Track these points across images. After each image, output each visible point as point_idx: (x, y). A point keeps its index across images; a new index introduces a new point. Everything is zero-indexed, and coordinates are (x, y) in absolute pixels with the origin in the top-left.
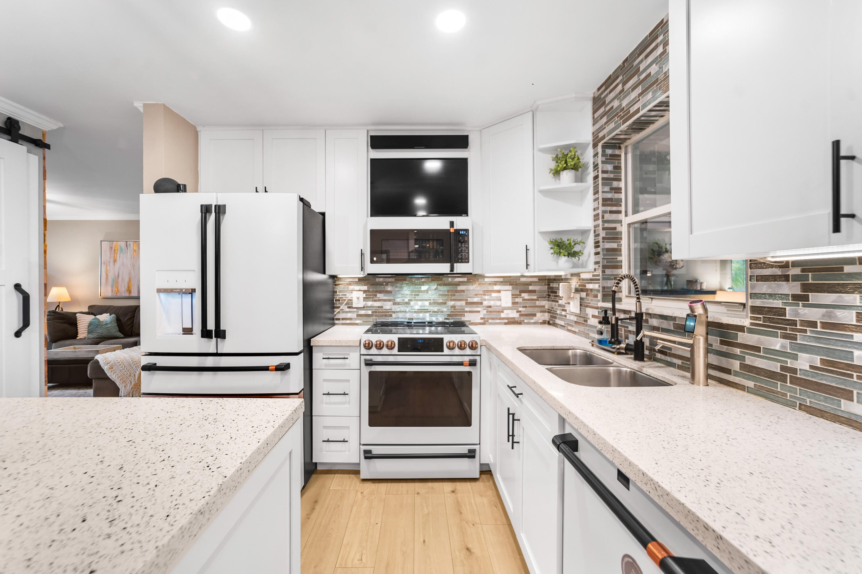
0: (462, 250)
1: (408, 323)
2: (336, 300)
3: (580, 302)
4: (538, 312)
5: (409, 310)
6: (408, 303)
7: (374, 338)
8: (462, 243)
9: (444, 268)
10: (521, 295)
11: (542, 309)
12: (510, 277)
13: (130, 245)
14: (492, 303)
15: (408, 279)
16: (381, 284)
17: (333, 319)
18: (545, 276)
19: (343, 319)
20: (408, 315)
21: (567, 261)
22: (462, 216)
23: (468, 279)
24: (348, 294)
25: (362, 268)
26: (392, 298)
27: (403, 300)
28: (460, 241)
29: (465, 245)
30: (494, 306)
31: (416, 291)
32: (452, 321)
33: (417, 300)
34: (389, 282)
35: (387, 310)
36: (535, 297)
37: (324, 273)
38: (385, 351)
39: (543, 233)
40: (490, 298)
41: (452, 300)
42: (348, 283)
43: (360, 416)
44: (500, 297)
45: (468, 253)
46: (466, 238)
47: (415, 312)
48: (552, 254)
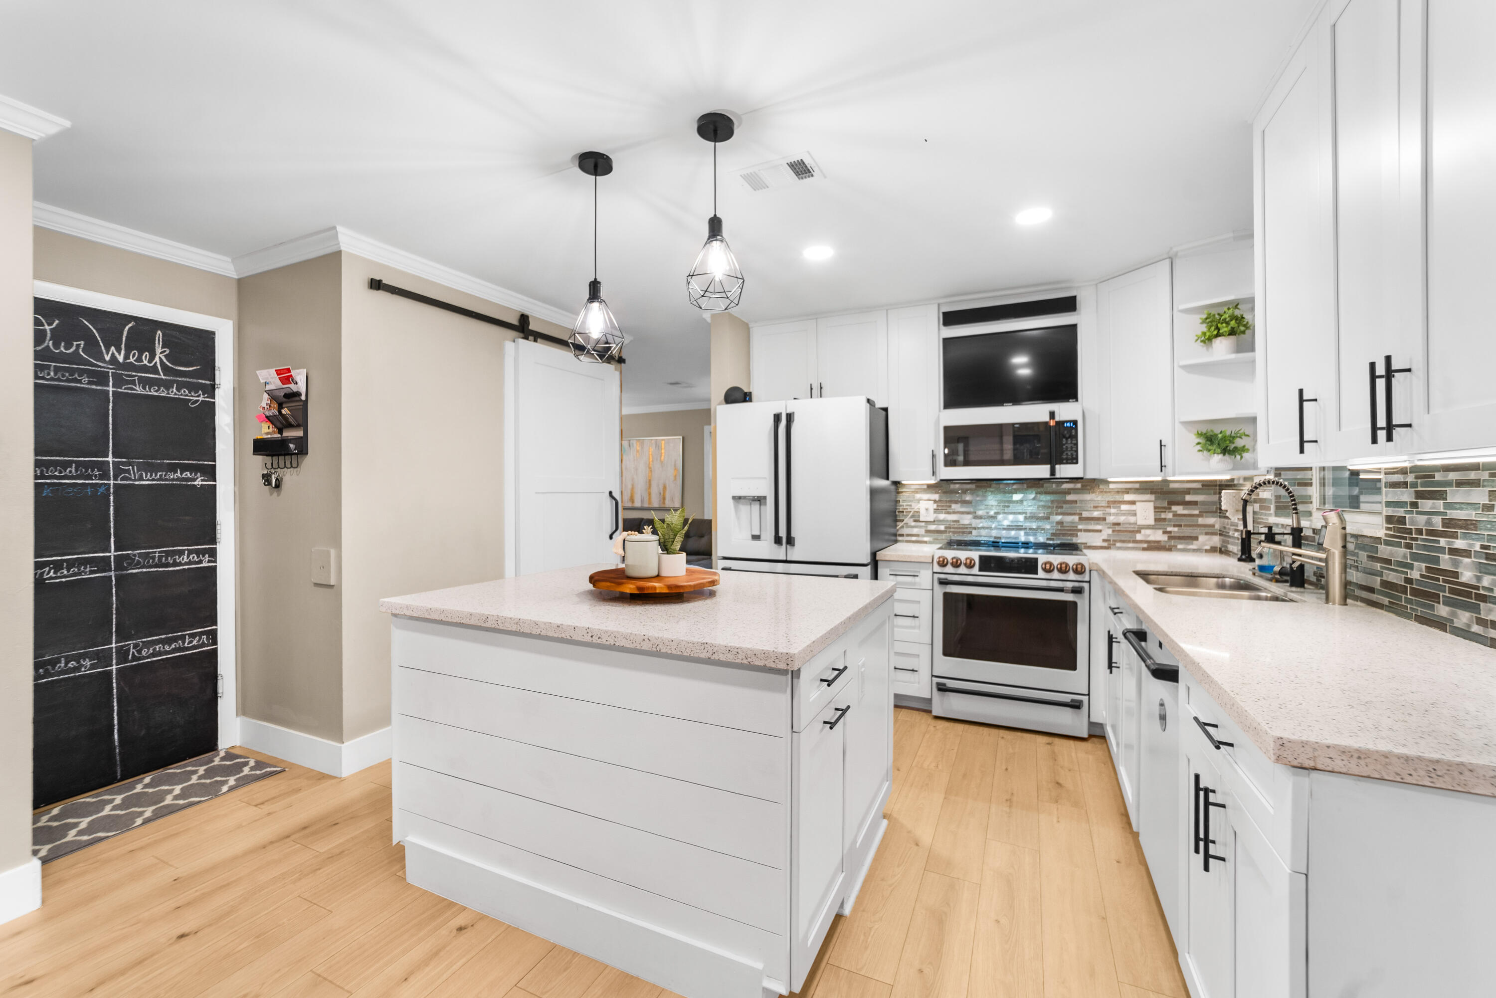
0: (1067, 448)
1: (993, 542)
2: (899, 512)
3: (1253, 518)
4: (1201, 534)
5: (996, 526)
6: (993, 518)
7: (950, 554)
8: (1067, 439)
9: (1041, 471)
10: (1170, 508)
11: (1210, 530)
12: (1153, 482)
13: (633, 444)
14: (1122, 519)
15: (993, 485)
16: (955, 492)
17: (895, 535)
18: (1216, 481)
19: (908, 535)
20: (994, 533)
21: (1221, 460)
22: (1069, 401)
23: (1082, 486)
24: (913, 505)
25: (933, 472)
26: (972, 510)
27: (988, 513)
28: (1064, 437)
29: (1072, 440)
30: (1123, 524)
31: (1005, 502)
32: (1058, 542)
33: (1005, 513)
34: (967, 490)
35: (965, 525)
36: (1196, 512)
37: (887, 478)
38: (963, 570)
39: (1187, 424)
40: (1119, 512)
41: (1057, 514)
42: (913, 490)
43: (932, 644)
44: (1135, 511)
45: (1077, 451)
46: (1073, 431)
47: (1004, 529)
48: (1200, 451)
